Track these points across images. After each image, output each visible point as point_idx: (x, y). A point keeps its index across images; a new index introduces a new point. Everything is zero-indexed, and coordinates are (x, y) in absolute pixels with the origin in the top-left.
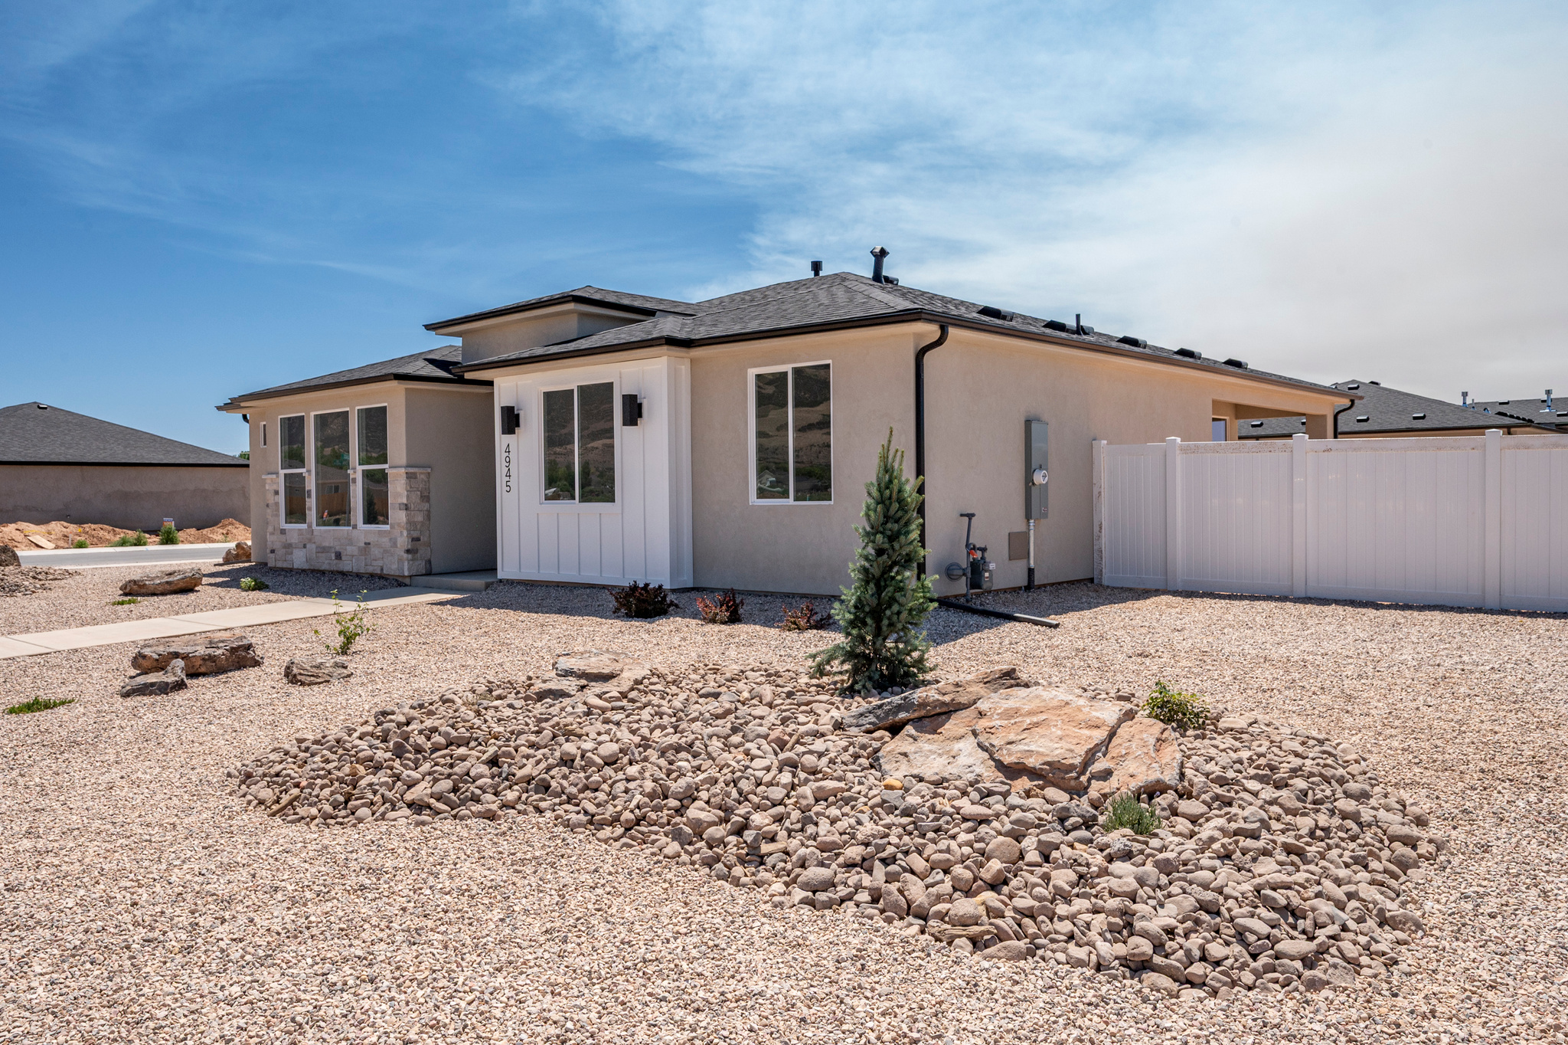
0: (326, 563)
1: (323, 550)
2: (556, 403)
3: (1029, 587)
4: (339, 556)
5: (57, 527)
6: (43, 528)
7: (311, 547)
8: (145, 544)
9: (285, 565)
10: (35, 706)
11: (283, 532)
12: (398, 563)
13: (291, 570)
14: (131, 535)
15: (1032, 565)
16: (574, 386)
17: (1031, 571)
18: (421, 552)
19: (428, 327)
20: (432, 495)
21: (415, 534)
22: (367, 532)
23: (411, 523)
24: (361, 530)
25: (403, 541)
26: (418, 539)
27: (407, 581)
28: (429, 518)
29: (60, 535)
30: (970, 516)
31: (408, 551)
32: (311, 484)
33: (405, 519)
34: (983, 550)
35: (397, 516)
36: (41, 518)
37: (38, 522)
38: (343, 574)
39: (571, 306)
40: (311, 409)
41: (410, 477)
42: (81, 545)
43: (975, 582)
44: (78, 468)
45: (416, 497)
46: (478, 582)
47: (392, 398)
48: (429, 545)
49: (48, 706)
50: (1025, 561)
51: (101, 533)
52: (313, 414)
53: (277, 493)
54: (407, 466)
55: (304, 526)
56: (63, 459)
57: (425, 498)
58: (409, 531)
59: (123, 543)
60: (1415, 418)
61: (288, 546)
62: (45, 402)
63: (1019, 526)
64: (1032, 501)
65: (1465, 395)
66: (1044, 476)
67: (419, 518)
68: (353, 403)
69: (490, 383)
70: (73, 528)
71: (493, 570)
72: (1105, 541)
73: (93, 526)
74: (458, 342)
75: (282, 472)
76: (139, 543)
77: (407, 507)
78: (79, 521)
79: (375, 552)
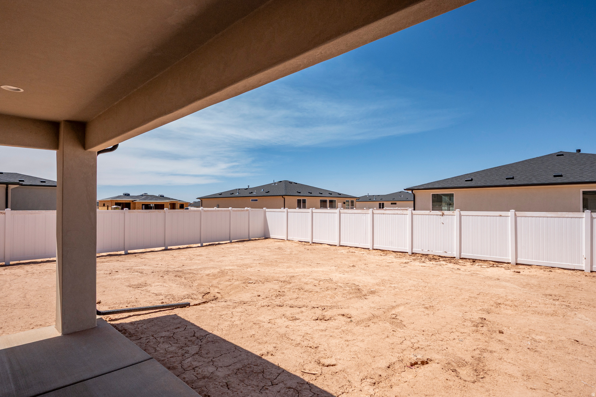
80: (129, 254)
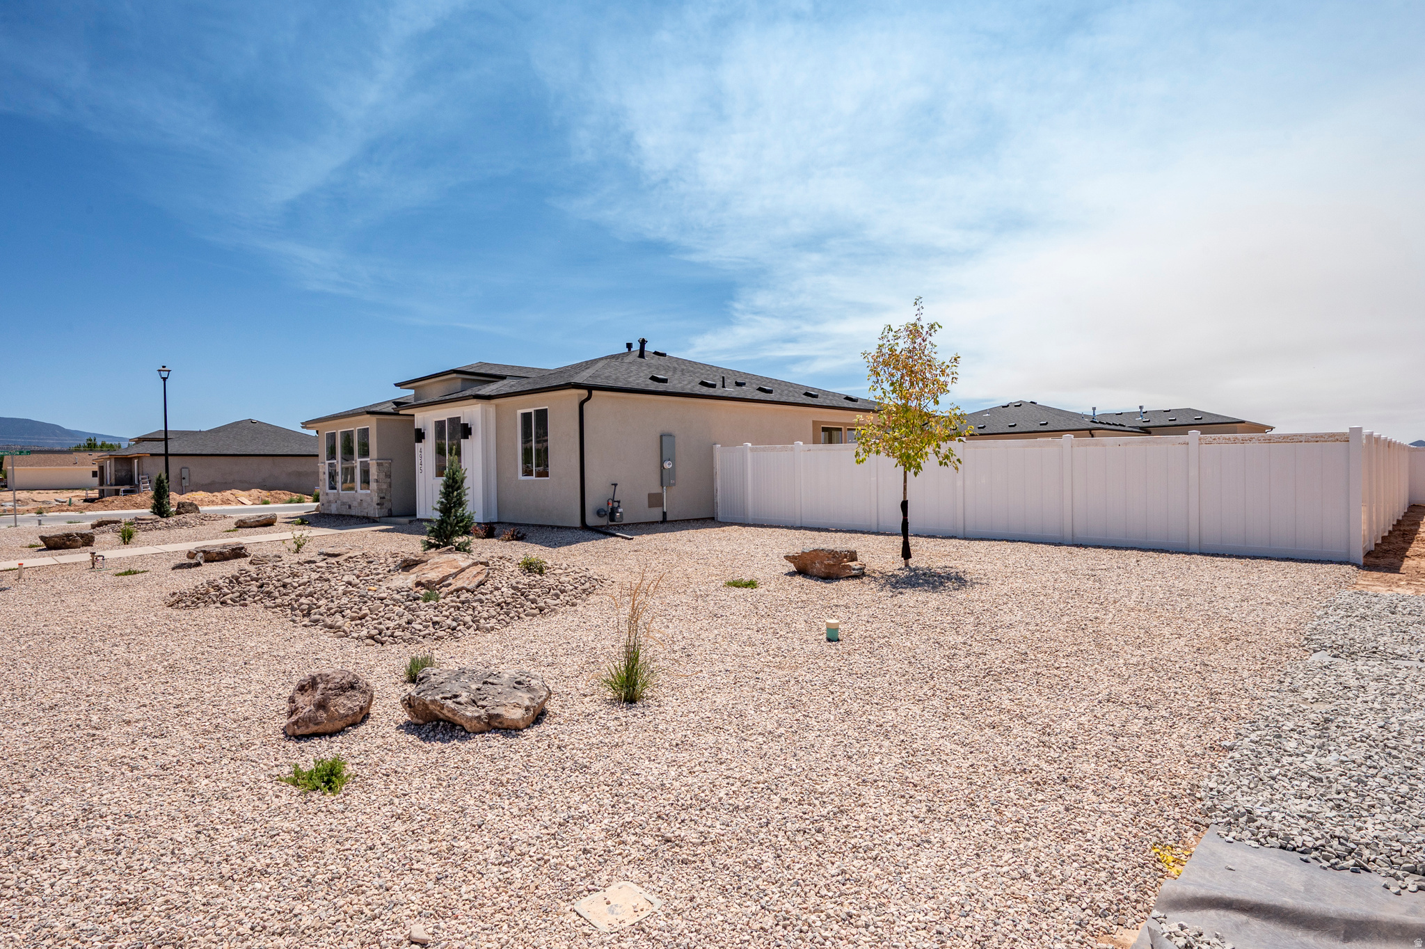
0: (345, 511)
1: (343, 504)
2: (440, 425)
3: (664, 521)
4: (350, 507)
5: (255, 492)
6: (246, 493)
7: (339, 502)
8: (303, 502)
9: (328, 512)
10: (129, 573)
11: (327, 494)
12: (374, 511)
13: (331, 515)
14: (295, 496)
15: (665, 510)
16: (445, 418)
17: (664, 514)
18: (386, 505)
19: (396, 385)
20: (392, 475)
21: (382, 495)
22: (361, 494)
23: (380, 490)
24: (360, 492)
25: (376, 499)
26: (384, 498)
27: (378, 520)
28: (390, 487)
29: (256, 497)
30: (615, 485)
31: (378, 504)
32: (339, 469)
33: (376, 487)
34: (619, 502)
35: (373, 485)
36: (246, 487)
37: (243, 490)
38: (352, 516)
39: (454, 375)
40: (339, 429)
41: (378, 465)
42: (266, 503)
43: (612, 518)
44: (271, 458)
45: (382, 476)
46: (405, 520)
47: (371, 423)
48: (391, 500)
49: (135, 573)
50: (660, 509)
51: (282, 496)
52: (339, 431)
53: (324, 473)
54: (378, 459)
55: (335, 491)
56: (262, 453)
57: (388, 476)
58: (378, 494)
59: (291, 502)
60: (1041, 425)
61: (329, 502)
62: (255, 418)
63: (656, 489)
64: (665, 478)
65: (1094, 409)
66: (669, 464)
67: (385, 486)
68: (355, 426)
69: (413, 415)
70: (264, 493)
71: (415, 515)
72: (719, 498)
73: (279, 492)
74: (412, 392)
75: (327, 462)
76: (300, 501)
77: (377, 481)
78: (269, 489)
79: (365, 504)
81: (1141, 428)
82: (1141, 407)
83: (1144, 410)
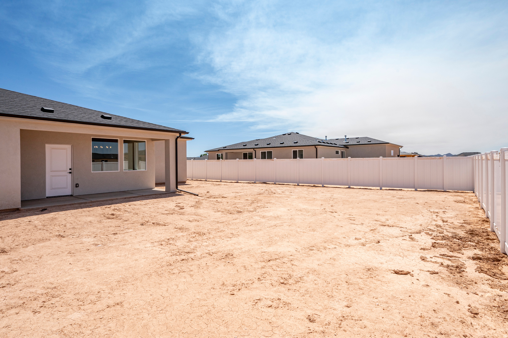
65: (326, 137)
80: (324, 187)
81: (344, 146)
82: (345, 136)
83: (347, 138)
